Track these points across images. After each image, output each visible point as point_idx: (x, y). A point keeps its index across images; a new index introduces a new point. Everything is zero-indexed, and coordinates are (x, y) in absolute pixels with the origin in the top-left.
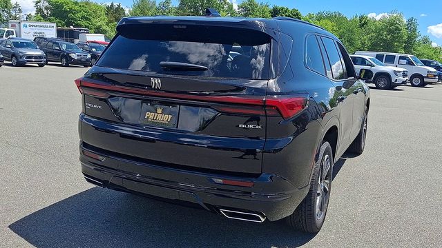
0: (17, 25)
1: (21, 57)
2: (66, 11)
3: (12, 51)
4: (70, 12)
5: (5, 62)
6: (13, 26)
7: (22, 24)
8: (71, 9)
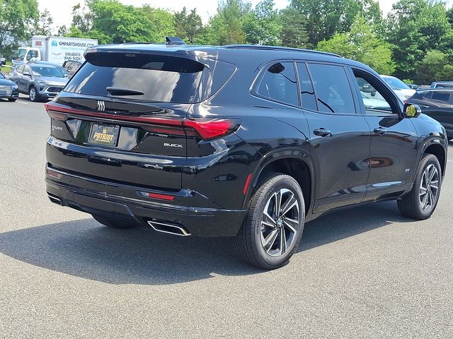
0: (43, 43)
1: (41, 89)
2: (115, 22)
3: (31, 81)
4: (121, 23)
5: (21, 95)
6: (38, 44)
7: (50, 41)
8: (122, 18)
